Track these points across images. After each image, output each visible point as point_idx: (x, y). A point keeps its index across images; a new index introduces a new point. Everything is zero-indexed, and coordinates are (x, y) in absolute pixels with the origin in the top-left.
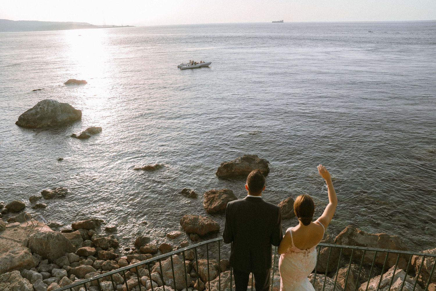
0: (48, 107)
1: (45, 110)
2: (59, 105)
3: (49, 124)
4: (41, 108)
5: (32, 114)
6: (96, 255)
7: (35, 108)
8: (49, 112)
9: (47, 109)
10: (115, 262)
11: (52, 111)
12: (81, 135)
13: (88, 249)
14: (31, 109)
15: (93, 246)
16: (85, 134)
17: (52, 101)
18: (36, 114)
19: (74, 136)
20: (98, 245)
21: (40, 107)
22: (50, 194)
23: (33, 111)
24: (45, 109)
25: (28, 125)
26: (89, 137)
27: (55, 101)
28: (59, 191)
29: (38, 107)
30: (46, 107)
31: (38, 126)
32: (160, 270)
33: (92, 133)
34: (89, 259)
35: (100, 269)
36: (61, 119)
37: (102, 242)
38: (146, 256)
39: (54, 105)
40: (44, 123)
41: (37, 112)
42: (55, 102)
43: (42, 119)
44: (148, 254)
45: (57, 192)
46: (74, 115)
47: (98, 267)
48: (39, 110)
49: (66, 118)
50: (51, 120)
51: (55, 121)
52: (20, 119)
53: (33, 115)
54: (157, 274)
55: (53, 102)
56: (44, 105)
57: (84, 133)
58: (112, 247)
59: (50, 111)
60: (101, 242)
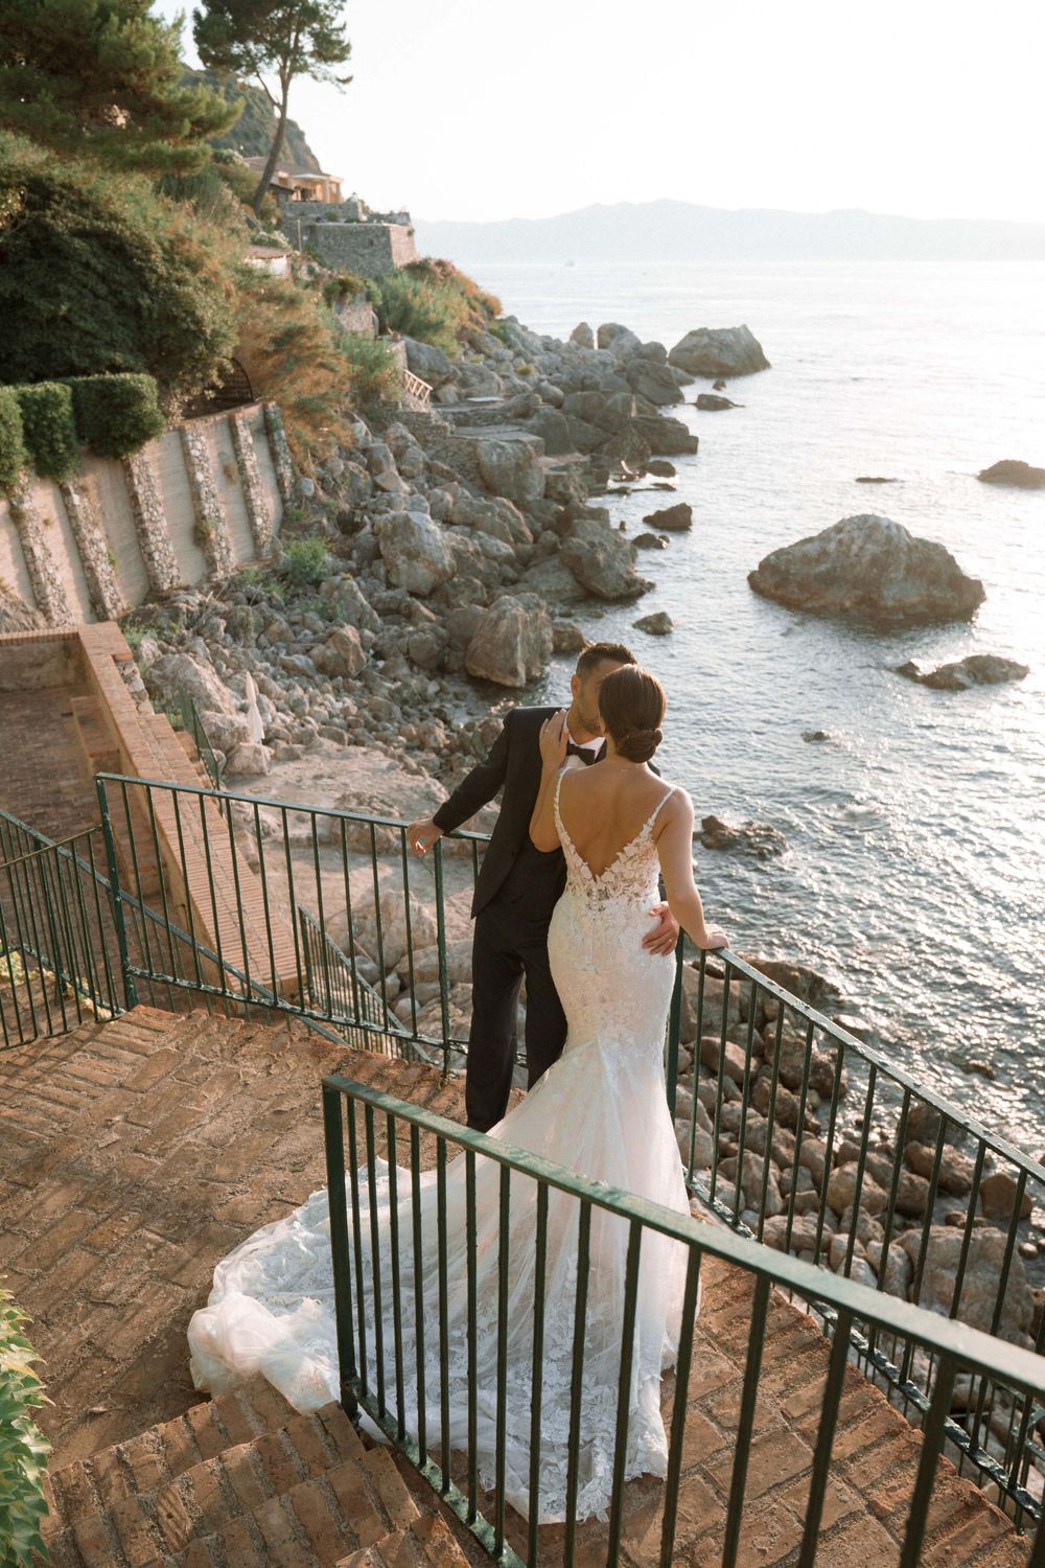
0: (865, 543)
1: (852, 553)
2: (908, 545)
3: (848, 604)
4: (840, 542)
5: (805, 556)
6: (747, 1084)
7: (824, 537)
8: (863, 560)
9: (861, 548)
10: (792, 1141)
11: (874, 561)
12: (933, 675)
13: (735, 1053)
14: (810, 540)
15: (754, 1051)
16: (950, 675)
17: (886, 523)
18: (818, 561)
19: (907, 671)
20: (772, 1059)
21: (841, 536)
22: (723, 835)
23: (813, 549)
24: (855, 548)
25: (779, 592)
26: (962, 687)
27: (898, 527)
28: (758, 835)
29: (833, 534)
30: (859, 542)
31: (809, 605)
32: (918, 1248)
33: (979, 676)
34: (713, 1084)
35: (730, 1134)
36: (893, 599)
37: (791, 1054)
38: (910, 1179)
39: (889, 539)
40: (833, 595)
41: (824, 553)
42: (894, 530)
43: (829, 580)
44: (923, 1180)
45: (748, 837)
46: (949, 596)
47: (728, 1124)
48: (832, 546)
49: (915, 599)
50: (859, 593)
51: (870, 599)
52: (764, 565)
53: (806, 559)
54: (899, 1256)
55: (888, 527)
56: (856, 534)
57: (950, 669)
58: (817, 1090)
59: (866, 558)
60: (785, 1053)
